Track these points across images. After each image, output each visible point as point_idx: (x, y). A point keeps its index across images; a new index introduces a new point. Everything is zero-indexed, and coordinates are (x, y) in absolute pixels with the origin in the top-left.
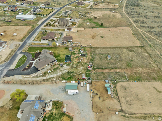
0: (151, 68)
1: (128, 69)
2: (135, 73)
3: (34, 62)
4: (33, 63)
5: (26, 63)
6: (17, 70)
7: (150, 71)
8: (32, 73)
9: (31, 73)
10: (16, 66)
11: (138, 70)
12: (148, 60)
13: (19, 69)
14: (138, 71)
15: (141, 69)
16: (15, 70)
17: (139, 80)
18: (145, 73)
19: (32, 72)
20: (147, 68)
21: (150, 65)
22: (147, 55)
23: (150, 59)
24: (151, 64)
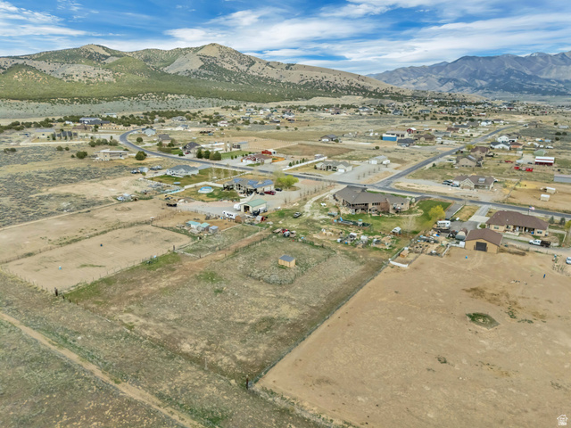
0: (132, 303)
1: (201, 269)
2: (174, 270)
7: (131, 293)
11: (172, 279)
12: (161, 324)
14: (168, 278)
15: (163, 284)
17: (150, 263)
18: (143, 282)
20: (148, 296)
21: (144, 309)
22: (186, 347)
23: (160, 332)
24: (139, 316)
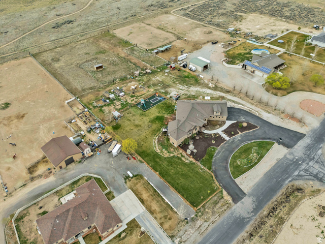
3: (219, 131)
4: (225, 131)
5: (241, 141)
6: (268, 137)
8: (240, 110)
9: (242, 112)
10: (268, 147)
13: (264, 136)
16: (274, 140)
19: (239, 113)
